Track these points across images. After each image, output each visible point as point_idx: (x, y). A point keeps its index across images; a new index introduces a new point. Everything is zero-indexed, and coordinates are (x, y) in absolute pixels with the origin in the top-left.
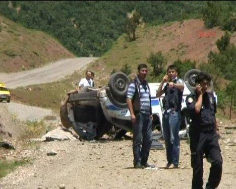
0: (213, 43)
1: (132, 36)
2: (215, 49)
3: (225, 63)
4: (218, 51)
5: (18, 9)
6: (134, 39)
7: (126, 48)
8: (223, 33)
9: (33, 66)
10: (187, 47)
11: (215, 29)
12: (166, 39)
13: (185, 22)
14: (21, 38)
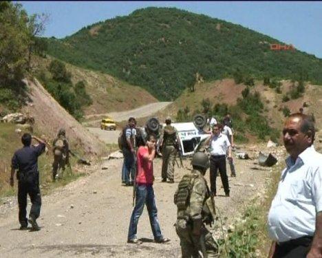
0: (240, 92)
1: (192, 89)
2: (241, 97)
3: (247, 105)
4: (242, 97)
5: (129, 73)
6: (193, 91)
7: (189, 96)
8: (245, 87)
9: (133, 108)
10: (224, 95)
11: (241, 84)
12: (212, 90)
13: (223, 80)
14: (126, 91)
